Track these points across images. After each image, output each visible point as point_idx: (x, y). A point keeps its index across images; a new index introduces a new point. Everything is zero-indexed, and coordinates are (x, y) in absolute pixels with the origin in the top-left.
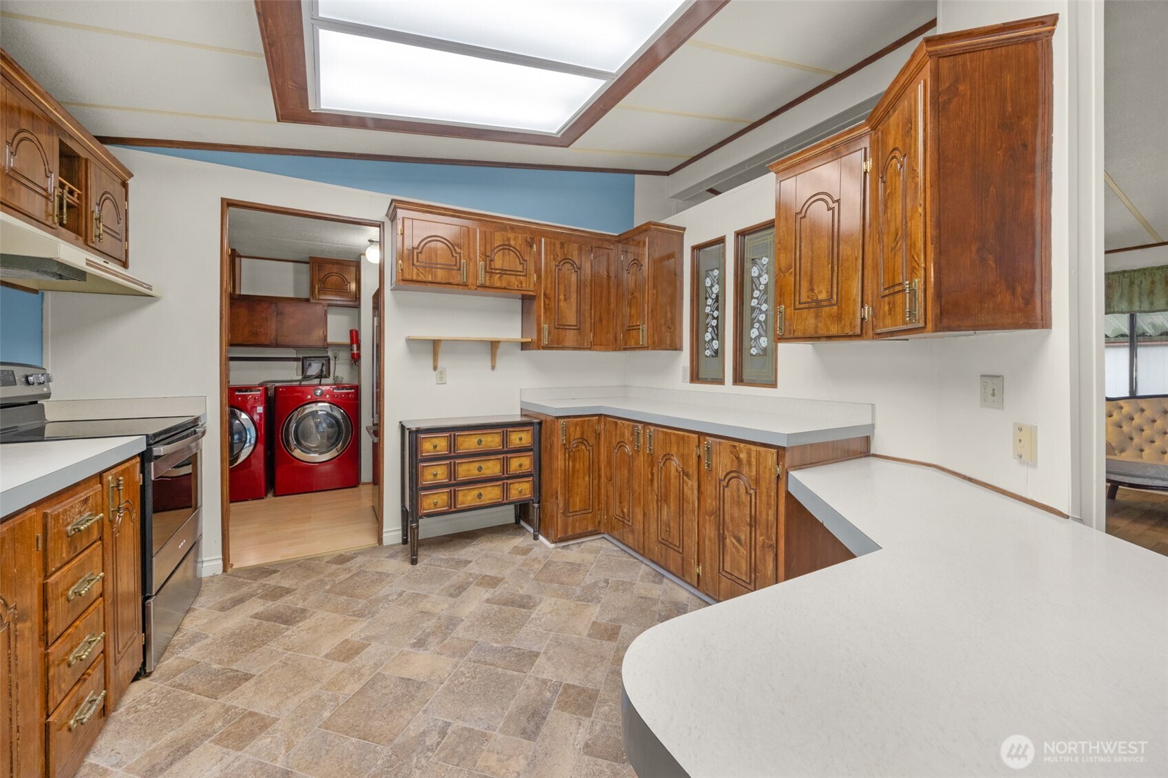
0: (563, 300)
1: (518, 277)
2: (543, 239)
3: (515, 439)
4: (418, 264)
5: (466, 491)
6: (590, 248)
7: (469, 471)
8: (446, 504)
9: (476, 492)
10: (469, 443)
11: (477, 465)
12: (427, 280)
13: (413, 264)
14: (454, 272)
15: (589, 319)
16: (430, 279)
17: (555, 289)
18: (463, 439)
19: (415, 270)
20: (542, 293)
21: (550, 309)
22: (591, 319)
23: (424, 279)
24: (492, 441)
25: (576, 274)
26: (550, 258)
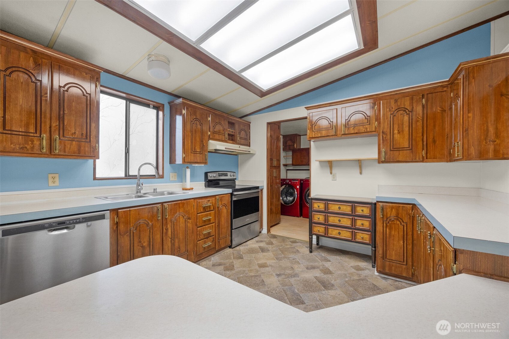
0: (397, 133)
1: (365, 126)
2: (381, 101)
3: (359, 210)
4: (315, 130)
5: (333, 229)
6: (421, 96)
7: (334, 220)
8: (323, 232)
9: (338, 231)
10: (334, 208)
11: (338, 219)
12: (318, 136)
13: (313, 131)
14: (330, 131)
15: (421, 143)
16: (320, 136)
17: (390, 128)
18: (331, 205)
19: (314, 133)
20: (381, 132)
21: (387, 140)
22: (423, 142)
23: (317, 136)
24: (346, 209)
25: (408, 115)
26: (387, 111)
